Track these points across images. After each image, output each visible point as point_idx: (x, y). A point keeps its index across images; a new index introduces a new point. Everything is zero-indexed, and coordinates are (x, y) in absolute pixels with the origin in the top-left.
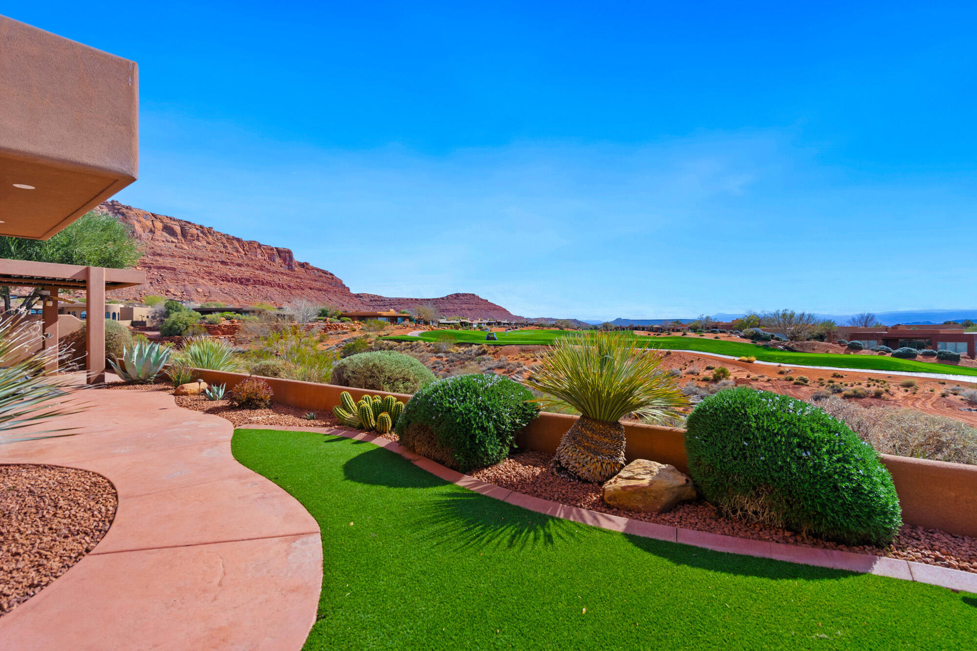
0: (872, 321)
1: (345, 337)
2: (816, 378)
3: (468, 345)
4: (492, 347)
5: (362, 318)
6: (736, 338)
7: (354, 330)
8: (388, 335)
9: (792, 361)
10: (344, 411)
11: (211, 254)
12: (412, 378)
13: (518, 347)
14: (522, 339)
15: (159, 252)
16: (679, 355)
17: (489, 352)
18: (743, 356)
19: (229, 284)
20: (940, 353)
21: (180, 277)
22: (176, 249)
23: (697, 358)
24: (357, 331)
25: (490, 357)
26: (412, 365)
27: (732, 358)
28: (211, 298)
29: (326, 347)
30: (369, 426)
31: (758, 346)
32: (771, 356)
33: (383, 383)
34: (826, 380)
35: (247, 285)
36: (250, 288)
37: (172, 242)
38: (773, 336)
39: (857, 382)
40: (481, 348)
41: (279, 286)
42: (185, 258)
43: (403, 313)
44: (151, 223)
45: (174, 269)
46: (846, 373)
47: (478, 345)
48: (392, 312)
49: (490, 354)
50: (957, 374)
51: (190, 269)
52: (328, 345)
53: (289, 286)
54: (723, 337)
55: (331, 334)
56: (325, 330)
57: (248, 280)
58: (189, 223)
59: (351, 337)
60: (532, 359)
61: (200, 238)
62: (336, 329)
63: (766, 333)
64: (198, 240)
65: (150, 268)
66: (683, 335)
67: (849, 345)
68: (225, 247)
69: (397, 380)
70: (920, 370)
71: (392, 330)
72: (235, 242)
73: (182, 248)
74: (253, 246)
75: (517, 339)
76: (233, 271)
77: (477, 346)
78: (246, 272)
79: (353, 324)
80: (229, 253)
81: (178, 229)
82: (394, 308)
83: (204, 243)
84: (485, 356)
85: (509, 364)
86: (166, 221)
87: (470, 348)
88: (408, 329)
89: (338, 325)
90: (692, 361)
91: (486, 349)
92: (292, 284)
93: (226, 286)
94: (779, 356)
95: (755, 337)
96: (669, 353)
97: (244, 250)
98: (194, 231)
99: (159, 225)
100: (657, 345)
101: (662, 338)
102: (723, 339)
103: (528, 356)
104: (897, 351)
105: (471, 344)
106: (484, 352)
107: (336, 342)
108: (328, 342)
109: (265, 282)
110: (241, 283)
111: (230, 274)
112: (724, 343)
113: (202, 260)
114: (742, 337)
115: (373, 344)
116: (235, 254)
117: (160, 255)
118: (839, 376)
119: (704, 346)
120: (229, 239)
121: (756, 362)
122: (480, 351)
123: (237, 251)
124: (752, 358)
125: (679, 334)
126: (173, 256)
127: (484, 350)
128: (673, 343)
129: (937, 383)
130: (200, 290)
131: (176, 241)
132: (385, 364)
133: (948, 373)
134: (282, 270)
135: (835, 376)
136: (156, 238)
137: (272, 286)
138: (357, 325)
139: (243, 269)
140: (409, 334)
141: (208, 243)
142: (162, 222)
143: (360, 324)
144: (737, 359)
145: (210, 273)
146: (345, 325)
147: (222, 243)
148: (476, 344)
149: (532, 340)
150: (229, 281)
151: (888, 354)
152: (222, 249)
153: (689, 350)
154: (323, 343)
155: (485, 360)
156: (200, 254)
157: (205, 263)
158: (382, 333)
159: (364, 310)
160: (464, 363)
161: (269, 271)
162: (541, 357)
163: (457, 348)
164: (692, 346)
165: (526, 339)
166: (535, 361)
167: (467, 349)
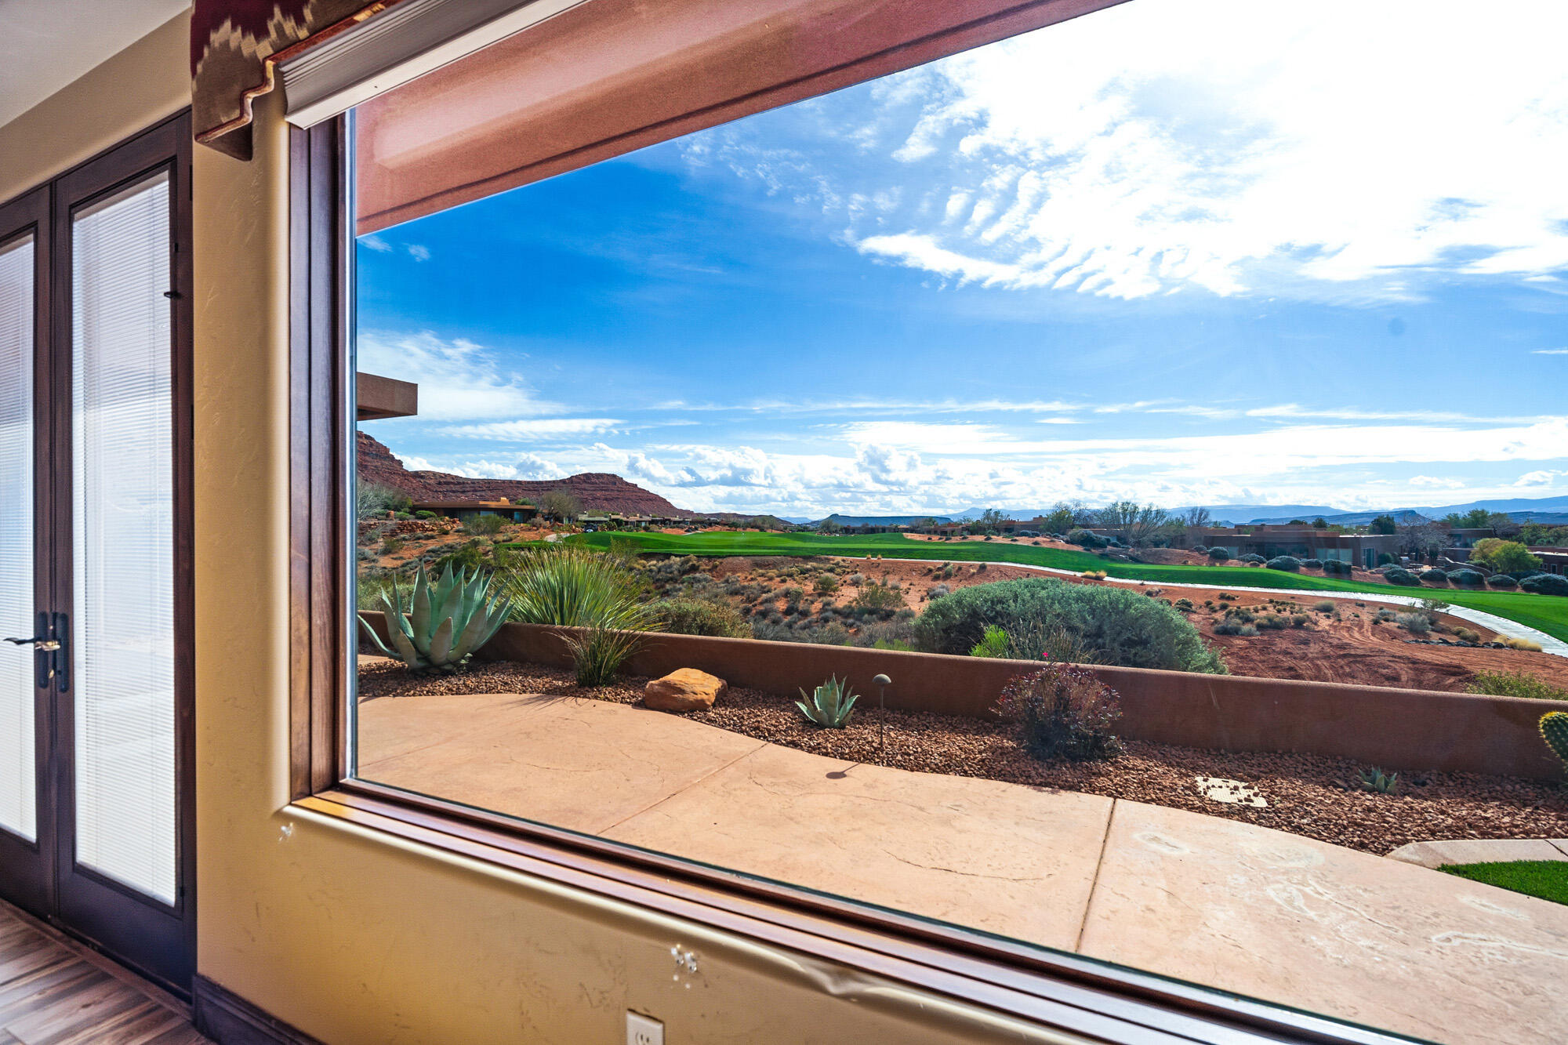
1: (432, 545)
2: (1202, 602)
3: (662, 557)
5: (453, 512)
6: (1061, 544)
7: (446, 533)
8: (511, 540)
9: (1153, 576)
13: (749, 560)
14: (741, 547)
16: (998, 568)
17: (701, 568)
18: (1084, 570)
20: (1326, 563)
23: (1026, 573)
24: (452, 534)
25: (708, 575)
27: (1072, 573)
29: (399, 563)
31: (1098, 556)
32: (1121, 569)
34: (1217, 603)
38: (1108, 540)
39: (1259, 607)
40: (687, 562)
43: (523, 504)
46: (1237, 594)
47: (680, 556)
48: (504, 501)
49: (704, 571)
50: (1367, 593)
52: (401, 558)
54: (1044, 542)
55: (404, 539)
56: (393, 533)
59: (441, 544)
60: (779, 579)
62: (412, 530)
63: (1099, 536)
66: (986, 539)
67: (1210, 553)
70: (1319, 587)
71: (515, 532)
75: (732, 547)
77: (678, 559)
79: (442, 523)
82: (507, 497)
84: (698, 575)
85: (744, 587)
87: (666, 561)
88: (541, 530)
89: (416, 524)
91: (695, 562)
94: (1132, 570)
95: (1087, 542)
96: (983, 567)
100: (956, 555)
101: (954, 544)
102: (1044, 545)
103: (772, 573)
104: (1274, 561)
105: (668, 556)
106: (694, 569)
107: (416, 552)
108: (401, 554)
112: (1048, 551)
114: (1067, 542)
115: (491, 556)
118: (1229, 598)
119: (1024, 555)
121: (1107, 579)
122: (687, 566)
124: (1102, 573)
125: (980, 538)
127: (694, 565)
128: (979, 552)
129: (1354, 605)
133: (1355, 591)
135: (1223, 597)
138: (445, 522)
140: (546, 539)
143: (454, 522)
144: (1079, 574)
146: (427, 523)
148: (676, 556)
151: (1261, 566)
153: (1006, 561)
154: (392, 556)
155: (699, 581)
158: (500, 537)
159: (463, 500)
160: (663, 586)
162: (791, 575)
163: (643, 561)
164: (1008, 556)
165: (749, 547)
166: (784, 581)
167: (661, 564)
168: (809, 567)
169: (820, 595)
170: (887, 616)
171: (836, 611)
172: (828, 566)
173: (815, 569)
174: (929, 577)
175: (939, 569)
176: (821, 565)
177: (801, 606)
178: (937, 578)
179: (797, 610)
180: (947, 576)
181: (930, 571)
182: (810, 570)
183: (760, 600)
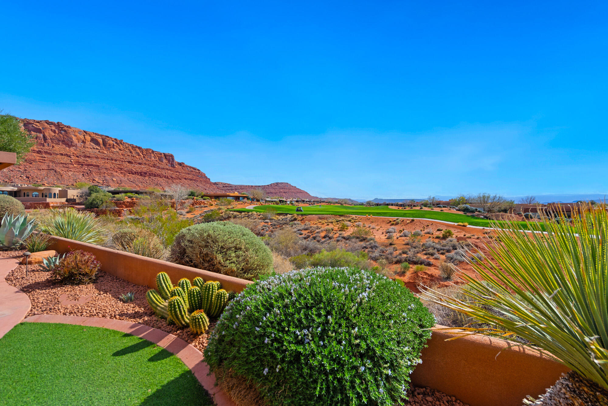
0: (534, 201)
1: (206, 209)
4: (300, 216)
5: (217, 197)
6: (454, 211)
7: (212, 205)
8: (233, 208)
10: (158, 297)
11: (122, 157)
12: (243, 247)
13: (317, 216)
14: (319, 211)
15: (88, 155)
16: (420, 221)
18: (459, 222)
19: (133, 176)
21: (102, 171)
22: (99, 153)
23: (431, 223)
24: (213, 206)
25: (299, 222)
26: (244, 235)
27: (453, 223)
28: (122, 185)
29: (193, 216)
30: (181, 323)
31: (468, 216)
32: (477, 222)
33: (216, 252)
35: (145, 176)
36: (147, 178)
37: (97, 149)
38: (476, 209)
40: (293, 217)
41: (165, 177)
42: (105, 159)
43: (243, 194)
44: (83, 137)
45: (98, 166)
47: (291, 214)
48: (236, 194)
49: (299, 220)
51: (108, 166)
53: (172, 177)
54: (446, 210)
55: (197, 207)
56: (193, 205)
57: (146, 173)
58: (108, 137)
59: (209, 209)
60: (326, 224)
61: (115, 147)
62: (200, 204)
63: (472, 207)
64: (114, 148)
65: (82, 165)
66: (420, 209)
67: (524, 216)
68: (131, 152)
69: (229, 249)
71: (236, 205)
72: (137, 149)
73: (103, 153)
74: (148, 152)
75: (315, 211)
76: (136, 168)
78: (144, 168)
79: (211, 201)
80: (133, 156)
81: (100, 141)
82: (238, 192)
83: (118, 150)
84: (295, 222)
85: (311, 227)
86: (93, 135)
87: (286, 217)
88: (246, 204)
89: (201, 202)
90: (428, 226)
91: (296, 217)
92: (174, 176)
93: (131, 177)
94: (482, 222)
95: (466, 210)
96: (413, 220)
97: (143, 154)
98: (111, 142)
99: (88, 138)
100: (404, 215)
101: (407, 211)
102: (445, 211)
103: (323, 222)
105: (286, 214)
106: (295, 219)
107: (200, 213)
108: (195, 213)
109: (156, 175)
110: (141, 175)
111: (134, 170)
112: (447, 214)
113: (116, 160)
114: (457, 210)
115: (223, 214)
116: (137, 157)
117: (89, 157)
119: (434, 216)
120: (133, 147)
121: (468, 226)
122: (293, 219)
123: (139, 155)
124: (466, 224)
125: (418, 208)
126: (97, 158)
128: (414, 214)
130: (114, 179)
131: (99, 148)
132: (219, 234)
134: (167, 167)
136: (87, 146)
137: (161, 177)
138: (214, 202)
139: (142, 166)
140: (247, 208)
141: (120, 150)
142: (90, 136)
143: (215, 201)
144: (456, 224)
145: (121, 169)
146: (206, 202)
147: (129, 150)
149: (325, 211)
150: (133, 174)
152: (129, 154)
153: (425, 218)
154: (191, 213)
155: (296, 224)
156: (114, 157)
157: (118, 162)
158: (230, 207)
159: (219, 192)
160: (282, 226)
161: (159, 168)
162: (332, 223)
163: (278, 216)
164: (427, 216)
165: (321, 211)
166: (328, 225)
167: (284, 217)
168: (340, 219)
169: (340, 231)
170: (364, 240)
171: (344, 238)
172: (349, 219)
173: (343, 220)
174: (390, 224)
175: (394, 221)
176: (346, 219)
177: (330, 235)
178: (392, 225)
179: (329, 236)
180: (397, 224)
181: (390, 222)
182: (341, 221)
183: (315, 232)
